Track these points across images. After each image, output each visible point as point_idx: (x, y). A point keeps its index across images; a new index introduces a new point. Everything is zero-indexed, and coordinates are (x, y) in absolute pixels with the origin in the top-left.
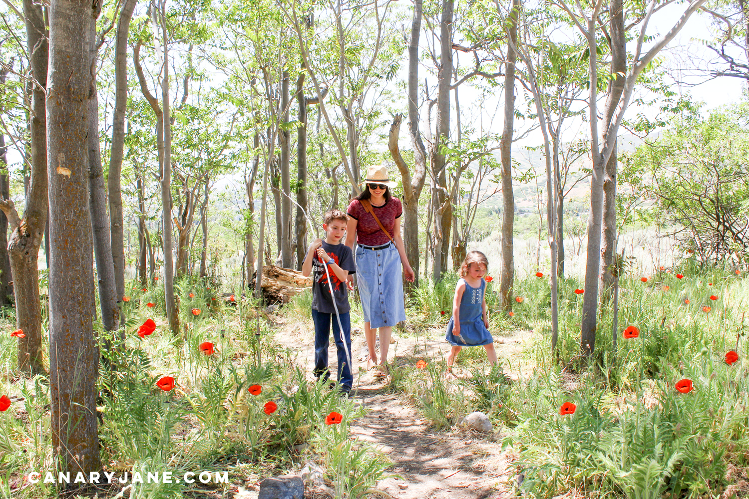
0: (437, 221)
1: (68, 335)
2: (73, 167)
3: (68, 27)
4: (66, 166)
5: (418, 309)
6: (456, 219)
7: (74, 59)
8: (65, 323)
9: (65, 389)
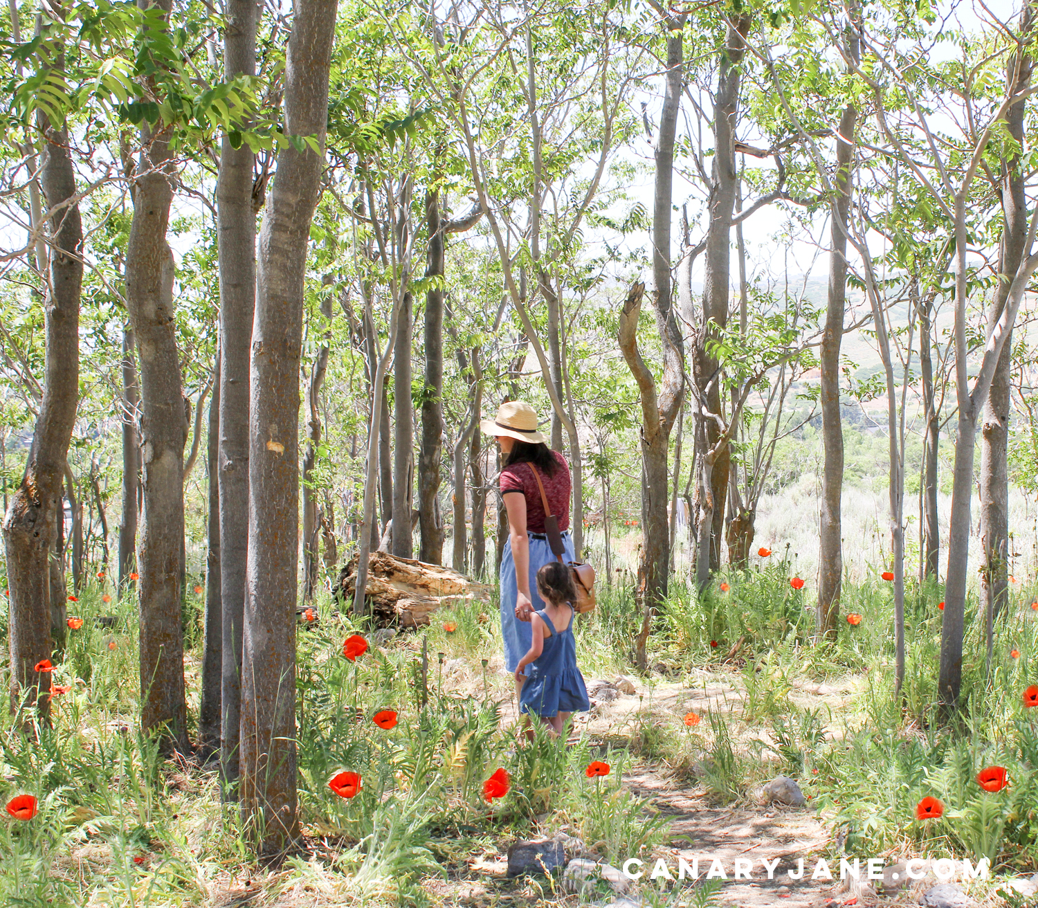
0: (704, 476)
1: (273, 655)
2: (287, 442)
3: (285, 266)
4: (279, 441)
5: (667, 637)
6: (735, 467)
7: (291, 305)
8: (269, 639)
9: (266, 723)
